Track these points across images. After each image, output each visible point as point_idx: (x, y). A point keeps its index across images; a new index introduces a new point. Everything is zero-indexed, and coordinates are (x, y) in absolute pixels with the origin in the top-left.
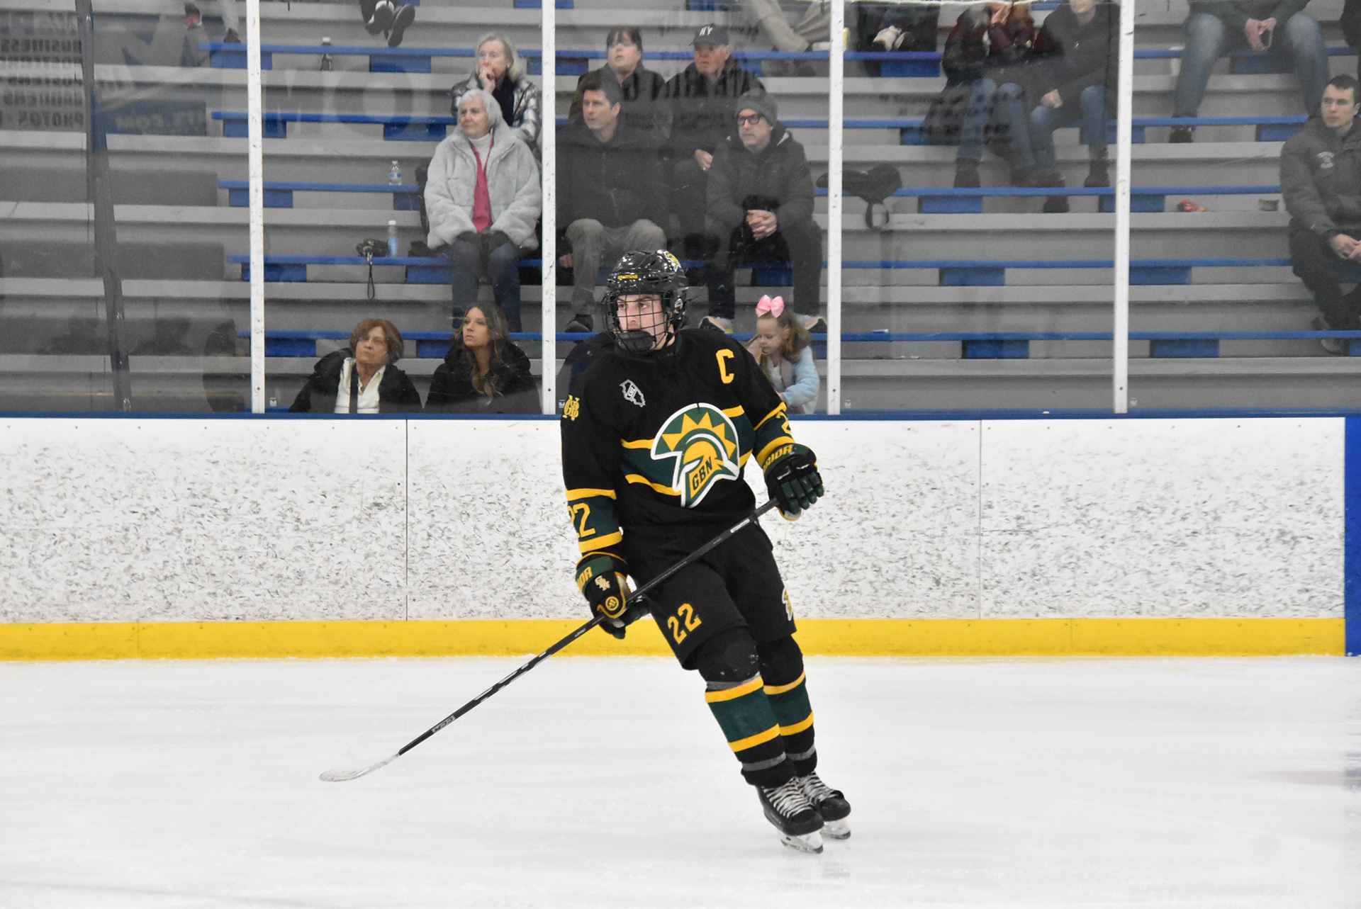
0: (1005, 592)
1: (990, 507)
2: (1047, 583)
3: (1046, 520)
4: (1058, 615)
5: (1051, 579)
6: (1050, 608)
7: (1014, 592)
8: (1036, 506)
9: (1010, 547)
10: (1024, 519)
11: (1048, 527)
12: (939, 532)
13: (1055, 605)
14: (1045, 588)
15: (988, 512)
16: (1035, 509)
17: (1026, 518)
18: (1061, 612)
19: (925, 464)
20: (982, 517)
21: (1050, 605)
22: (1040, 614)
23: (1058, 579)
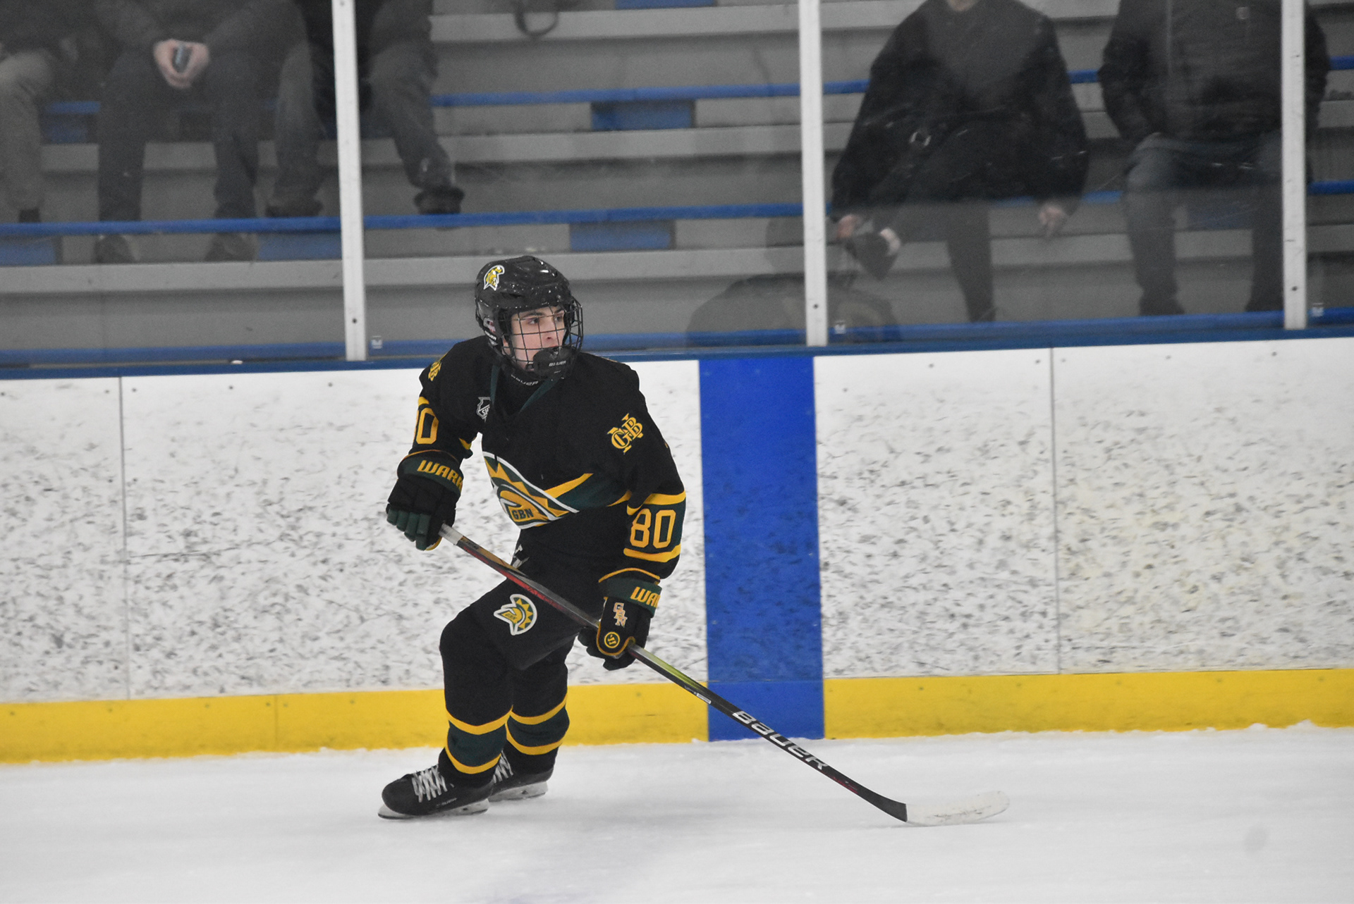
0: (170, 654)
1: (141, 517)
2: (238, 639)
3: (232, 537)
4: (256, 690)
5: (243, 631)
6: (243, 678)
7: (183, 655)
8: (216, 514)
9: (176, 581)
10: (196, 535)
11: (237, 546)
12: (58, 561)
13: (251, 672)
14: (236, 646)
15: (137, 525)
16: (215, 519)
17: (201, 535)
18: (260, 684)
19: (32, 451)
20: (128, 534)
21: (241, 673)
22: (228, 688)
23: (255, 632)
